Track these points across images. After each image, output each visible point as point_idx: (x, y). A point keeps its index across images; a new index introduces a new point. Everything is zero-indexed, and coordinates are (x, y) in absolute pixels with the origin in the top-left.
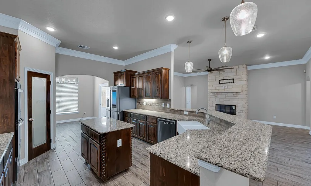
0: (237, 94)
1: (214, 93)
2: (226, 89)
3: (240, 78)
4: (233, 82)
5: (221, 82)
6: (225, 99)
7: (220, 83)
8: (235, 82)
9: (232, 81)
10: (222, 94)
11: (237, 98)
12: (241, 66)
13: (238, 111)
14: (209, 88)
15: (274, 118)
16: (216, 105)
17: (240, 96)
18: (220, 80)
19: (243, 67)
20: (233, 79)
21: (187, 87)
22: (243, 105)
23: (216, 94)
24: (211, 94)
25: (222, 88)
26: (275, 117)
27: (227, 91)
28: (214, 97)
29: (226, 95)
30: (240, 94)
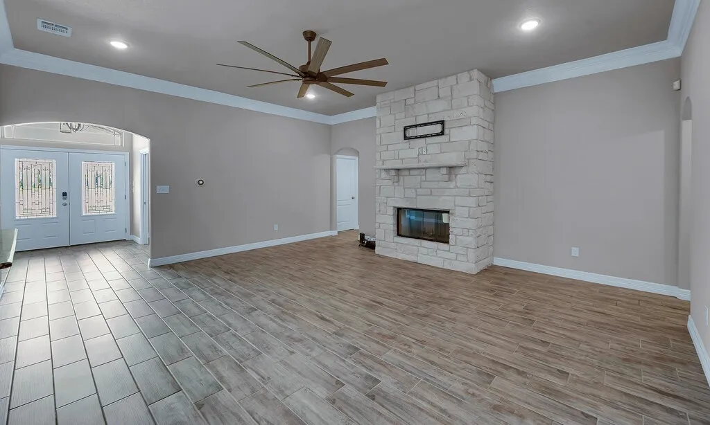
0: (452, 170)
1: (391, 170)
2: (422, 158)
3: (462, 117)
4: (442, 133)
5: (411, 133)
6: (420, 191)
7: (405, 138)
8: (446, 131)
9: (438, 128)
10: (412, 172)
11: (452, 185)
12: (464, 77)
13: (456, 231)
14: (378, 155)
15: (573, 255)
16: (398, 209)
17: (462, 178)
18: (405, 129)
19: (471, 79)
20: (442, 122)
22: (469, 211)
23: (394, 173)
24: (383, 174)
25: (410, 154)
26: (575, 252)
27: (426, 161)
28: (391, 183)
29: (423, 178)
30: (463, 170)
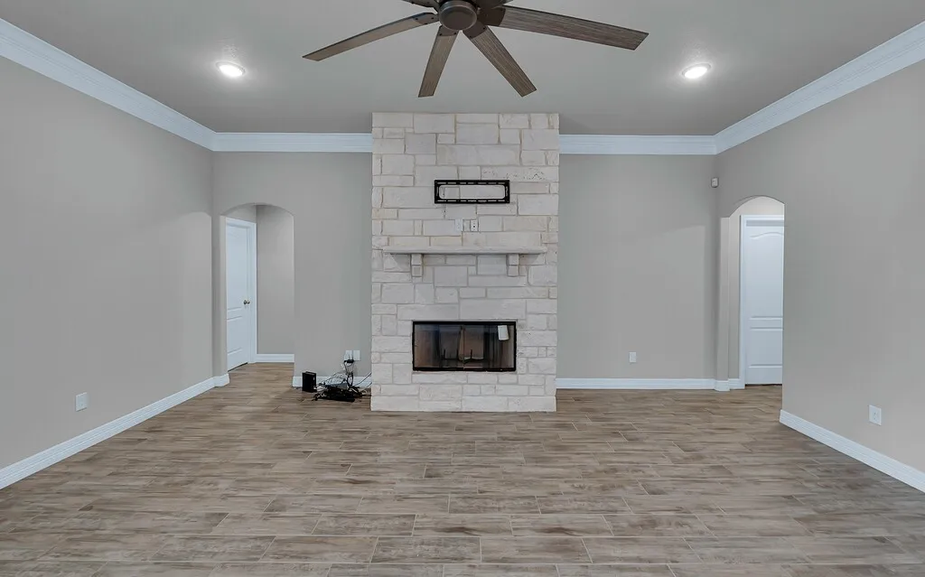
0: (525, 260)
1: (410, 255)
2: (469, 236)
3: (536, 179)
4: (507, 200)
5: (447, 193)
6: (466, 292)
7: (437, 199)
8: (512, 198)
9: (498, 192)
10: (450, 260)
11: (522, 281)
12: (541, 119)
13: (528, 352)
14: (376, 226)
16: (415, 323)
17: (536, 272)
18: (437, 184)
19: (550, 126)
20: (506, 183)
21: (229, 220)
22: (548, 320)
23: (416, 260)
24: (390, 262)
25: (451, 229)
26: (632, 358)
27: (476, 243)
28: (406, 277)
29: (472, 270)
30: (540, 259)
